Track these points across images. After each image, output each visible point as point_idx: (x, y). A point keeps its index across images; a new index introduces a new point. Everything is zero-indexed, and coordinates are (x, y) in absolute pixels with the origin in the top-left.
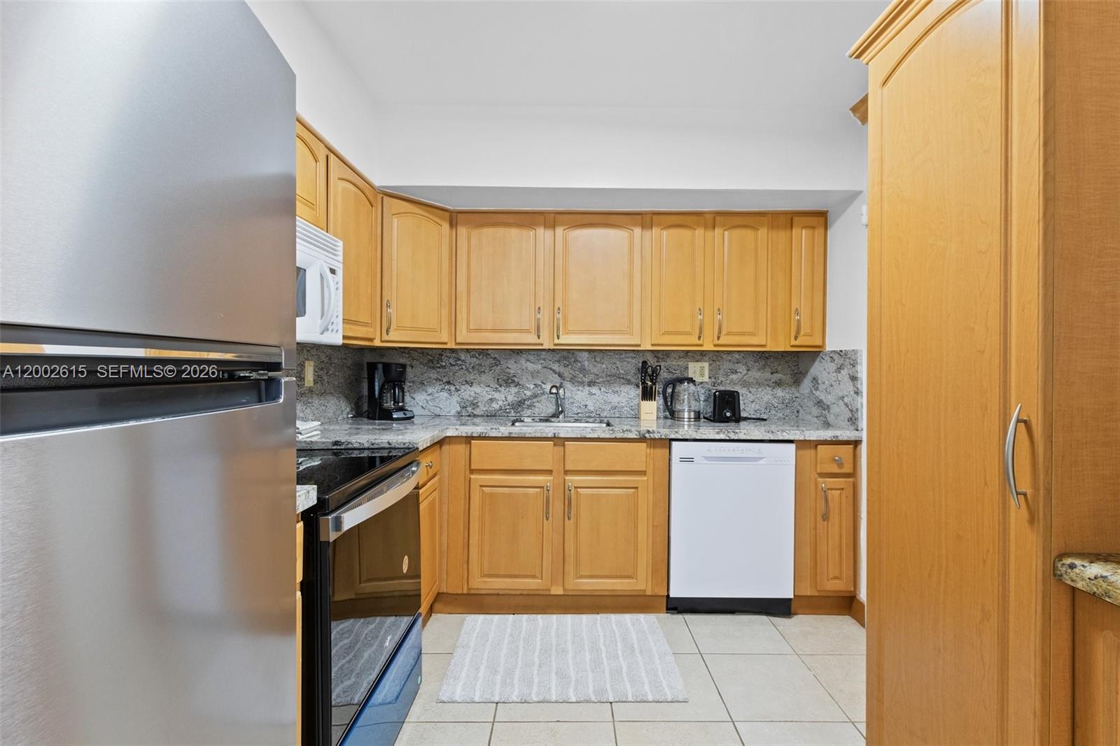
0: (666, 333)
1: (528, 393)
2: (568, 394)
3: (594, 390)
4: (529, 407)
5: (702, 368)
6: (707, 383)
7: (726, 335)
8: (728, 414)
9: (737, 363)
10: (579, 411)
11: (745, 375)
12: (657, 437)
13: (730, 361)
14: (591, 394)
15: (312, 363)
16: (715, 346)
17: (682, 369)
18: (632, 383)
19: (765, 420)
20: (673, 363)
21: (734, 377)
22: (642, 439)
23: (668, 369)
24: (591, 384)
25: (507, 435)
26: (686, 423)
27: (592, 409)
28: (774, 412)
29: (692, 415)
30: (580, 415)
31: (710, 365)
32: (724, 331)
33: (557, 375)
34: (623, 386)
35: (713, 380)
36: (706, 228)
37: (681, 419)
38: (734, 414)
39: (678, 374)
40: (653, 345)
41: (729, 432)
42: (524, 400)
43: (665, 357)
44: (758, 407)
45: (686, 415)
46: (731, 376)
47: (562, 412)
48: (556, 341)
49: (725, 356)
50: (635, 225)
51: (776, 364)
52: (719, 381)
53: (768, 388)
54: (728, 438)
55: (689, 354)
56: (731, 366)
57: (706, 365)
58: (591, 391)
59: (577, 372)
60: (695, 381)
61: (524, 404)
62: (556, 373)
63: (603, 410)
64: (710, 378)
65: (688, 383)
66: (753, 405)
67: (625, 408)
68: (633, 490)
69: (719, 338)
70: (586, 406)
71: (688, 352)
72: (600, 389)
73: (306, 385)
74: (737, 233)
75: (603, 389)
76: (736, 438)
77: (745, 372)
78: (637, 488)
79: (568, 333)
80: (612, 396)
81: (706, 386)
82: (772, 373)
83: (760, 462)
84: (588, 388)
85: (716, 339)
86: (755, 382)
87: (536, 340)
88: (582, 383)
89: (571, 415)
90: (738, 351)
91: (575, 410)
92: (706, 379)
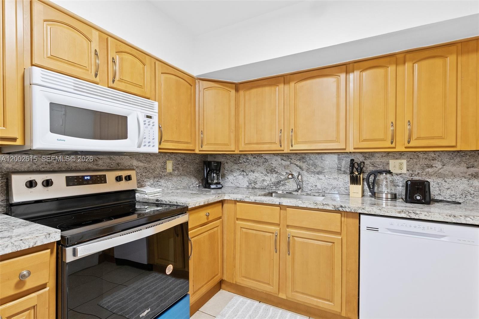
0: (365, 140)
1: (283, 177)
2: (305, 179)
3: (321, 176)
4: (283, 185)
5: (401, 164)
6: (405, 174)
7: (416, 139)
8: (418, 198)
9: (433, 160)
10: (312, 189)
11: (440, 169)
12: (348, 211)
13: (426, 158)
14: (319, 179)
15: (171, 162)
16: (406, 148)
17: (385, 165)
18: (347, 173)
19: (460, 203)
20: (377, 160)
21: (430, 170)
22: (337, 211)
23: (373, 164)
24: (318, 173)
25: (254, 201)
26: (384, 201)
27: (320, 188)
28: (471, 198)
29: (389, 196)
30: (312, 191)
31: (408, 162)
32: (414, 136)
33: (298, 168)
34: (340, 175)
35: (411, 172)
36: (397, 64)
37: (380, 198)
38: (424, 197)
39: (381, 168)
40: (355, 149)
41: (409, 213)
42: (280, 181)
43: (371, 156)
44: (453, 193)
45: (384, 196)
46: (427, 170)
47: (300, 188)
48: (291, 148)
49: (421, 155)
50: (341, 72)
51: (472, 160)
52: (416, 173)
53: (463, 179)
54: (409, 217)
55: (390, 154)
56: (427, 162)
57: (404, 162)
58: (319, 177)
59: (310, 166)
60: (392, 172)
61: (280, 183)
62: (298, 167)
63: (327, 189)
64: (408, 170)
65: (386, 174)
66: (448, 192)
67: (341, 189)
68: (332, 244)
69: (409, 142)
70: (316, 186)
71: (389, 153)
72: (325, 176)
73: (167, 171)
74: (425, 63)
75: (327, 176)
76: (417, 217)
77: (441, 167)
78: (334, 243)
79: (298, 143)
80: (333, 181)
81: (404, 176)
82: (468, 168)
83: (442, 239)
84: (317, 175)
85: (406, 142)
86: (450, 174)
87: (279, 148)
88: (313, 172)
89: (307, 191)
90: (434, 151)
91: (309, 188)
92: (404, 171)
